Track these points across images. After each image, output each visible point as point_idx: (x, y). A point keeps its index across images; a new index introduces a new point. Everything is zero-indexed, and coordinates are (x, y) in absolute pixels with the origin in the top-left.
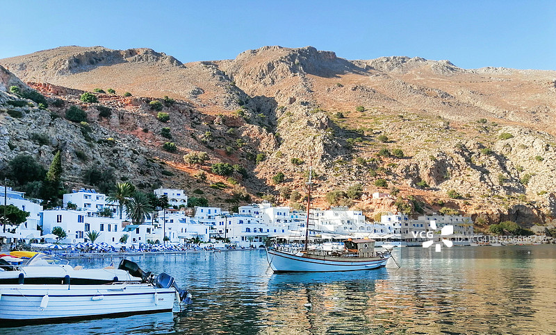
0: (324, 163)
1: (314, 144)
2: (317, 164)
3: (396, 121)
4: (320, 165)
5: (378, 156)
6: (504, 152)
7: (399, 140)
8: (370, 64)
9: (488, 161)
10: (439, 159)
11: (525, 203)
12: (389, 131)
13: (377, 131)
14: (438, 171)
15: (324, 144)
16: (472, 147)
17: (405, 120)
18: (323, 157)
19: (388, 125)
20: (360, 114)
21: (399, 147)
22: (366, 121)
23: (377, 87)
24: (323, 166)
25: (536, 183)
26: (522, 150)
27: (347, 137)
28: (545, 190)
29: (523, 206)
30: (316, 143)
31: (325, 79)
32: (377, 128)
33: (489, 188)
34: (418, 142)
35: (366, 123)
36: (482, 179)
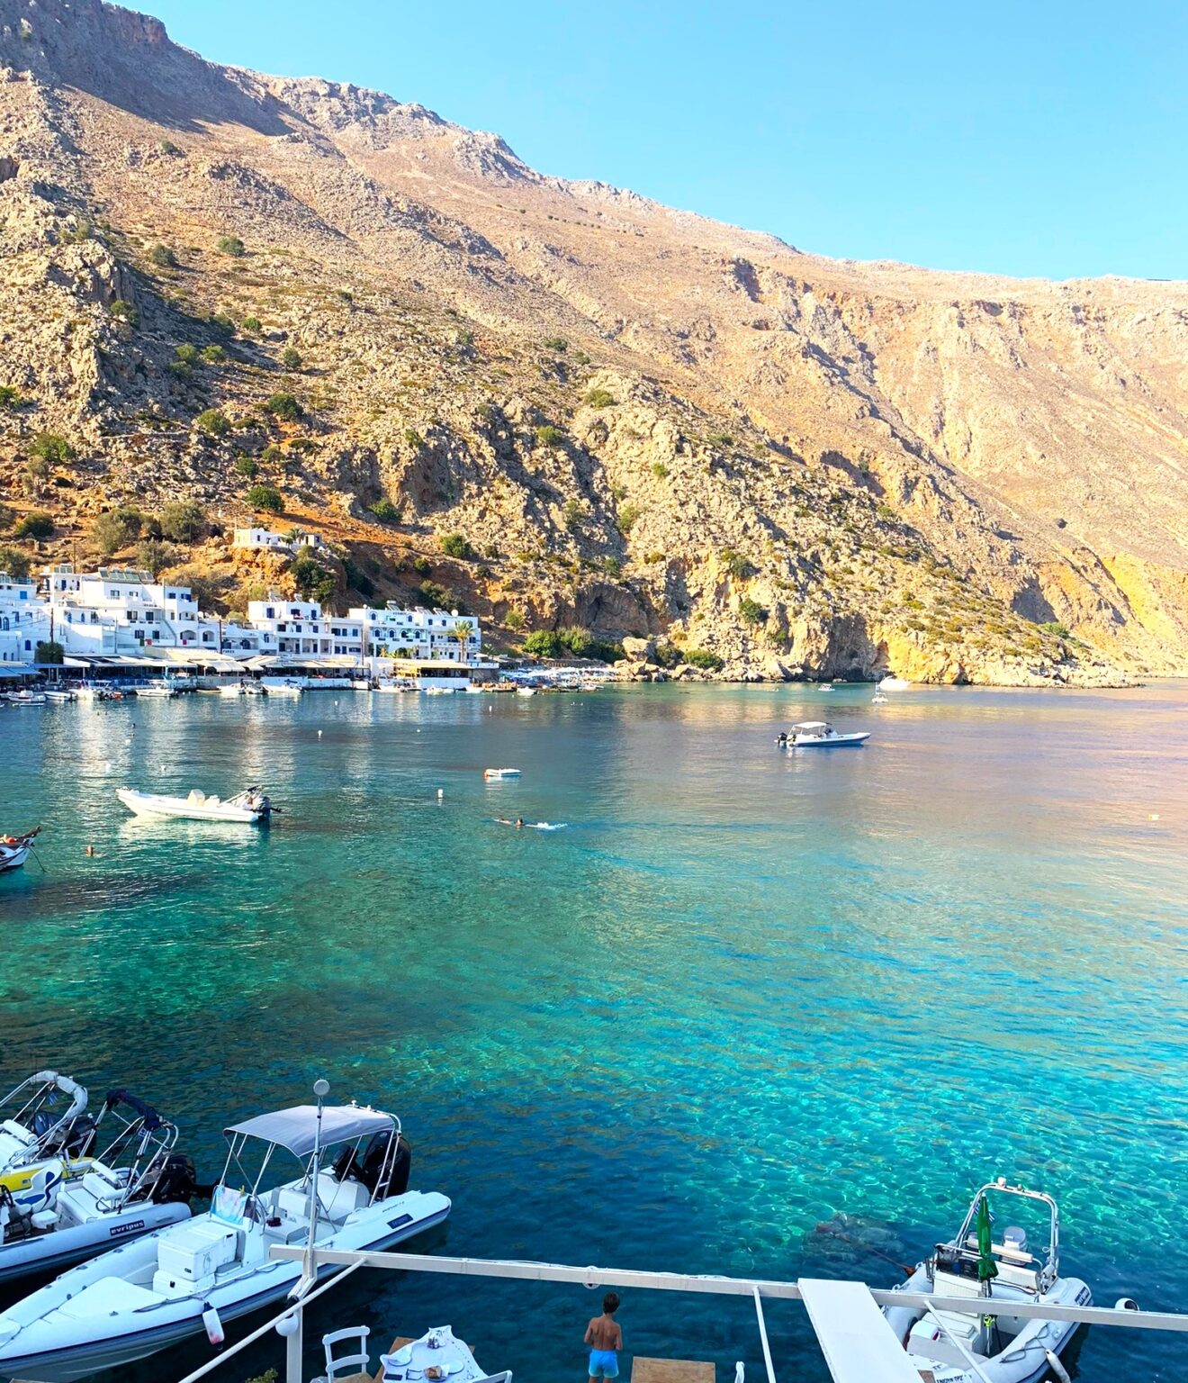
0: (100, 418)
1: (69, 348)
2: (75, 419)
3: (332, 308)
4: (84, 419)
5: (267, 411)
6: (591, 443)
7: (334, 369)
8: (277, 93)
9: (550, 461)
10: (432, 443)
11: (615, 581)
12: (308, 337)
13: (274, 329)
14: (426, 478)
15: (100, 354)
16: (518, 418)
17: (354, 309)
18: (95, 396)
19: (307, 318)
20: (228, 263)
21: (331, 390)
22: (243, 291)
23: (289, 180)
24: (94, 424)
25: (646, 532)
26: (628, 443)
27: (179, 336)
28: (662, 551)
29: (610, 588)
30: (76, 345)
31: (124, 114)
32: (274, 321)
33: (544, 535)
34: (383, 383)
35: (246, 298)
36: (529, 509)
